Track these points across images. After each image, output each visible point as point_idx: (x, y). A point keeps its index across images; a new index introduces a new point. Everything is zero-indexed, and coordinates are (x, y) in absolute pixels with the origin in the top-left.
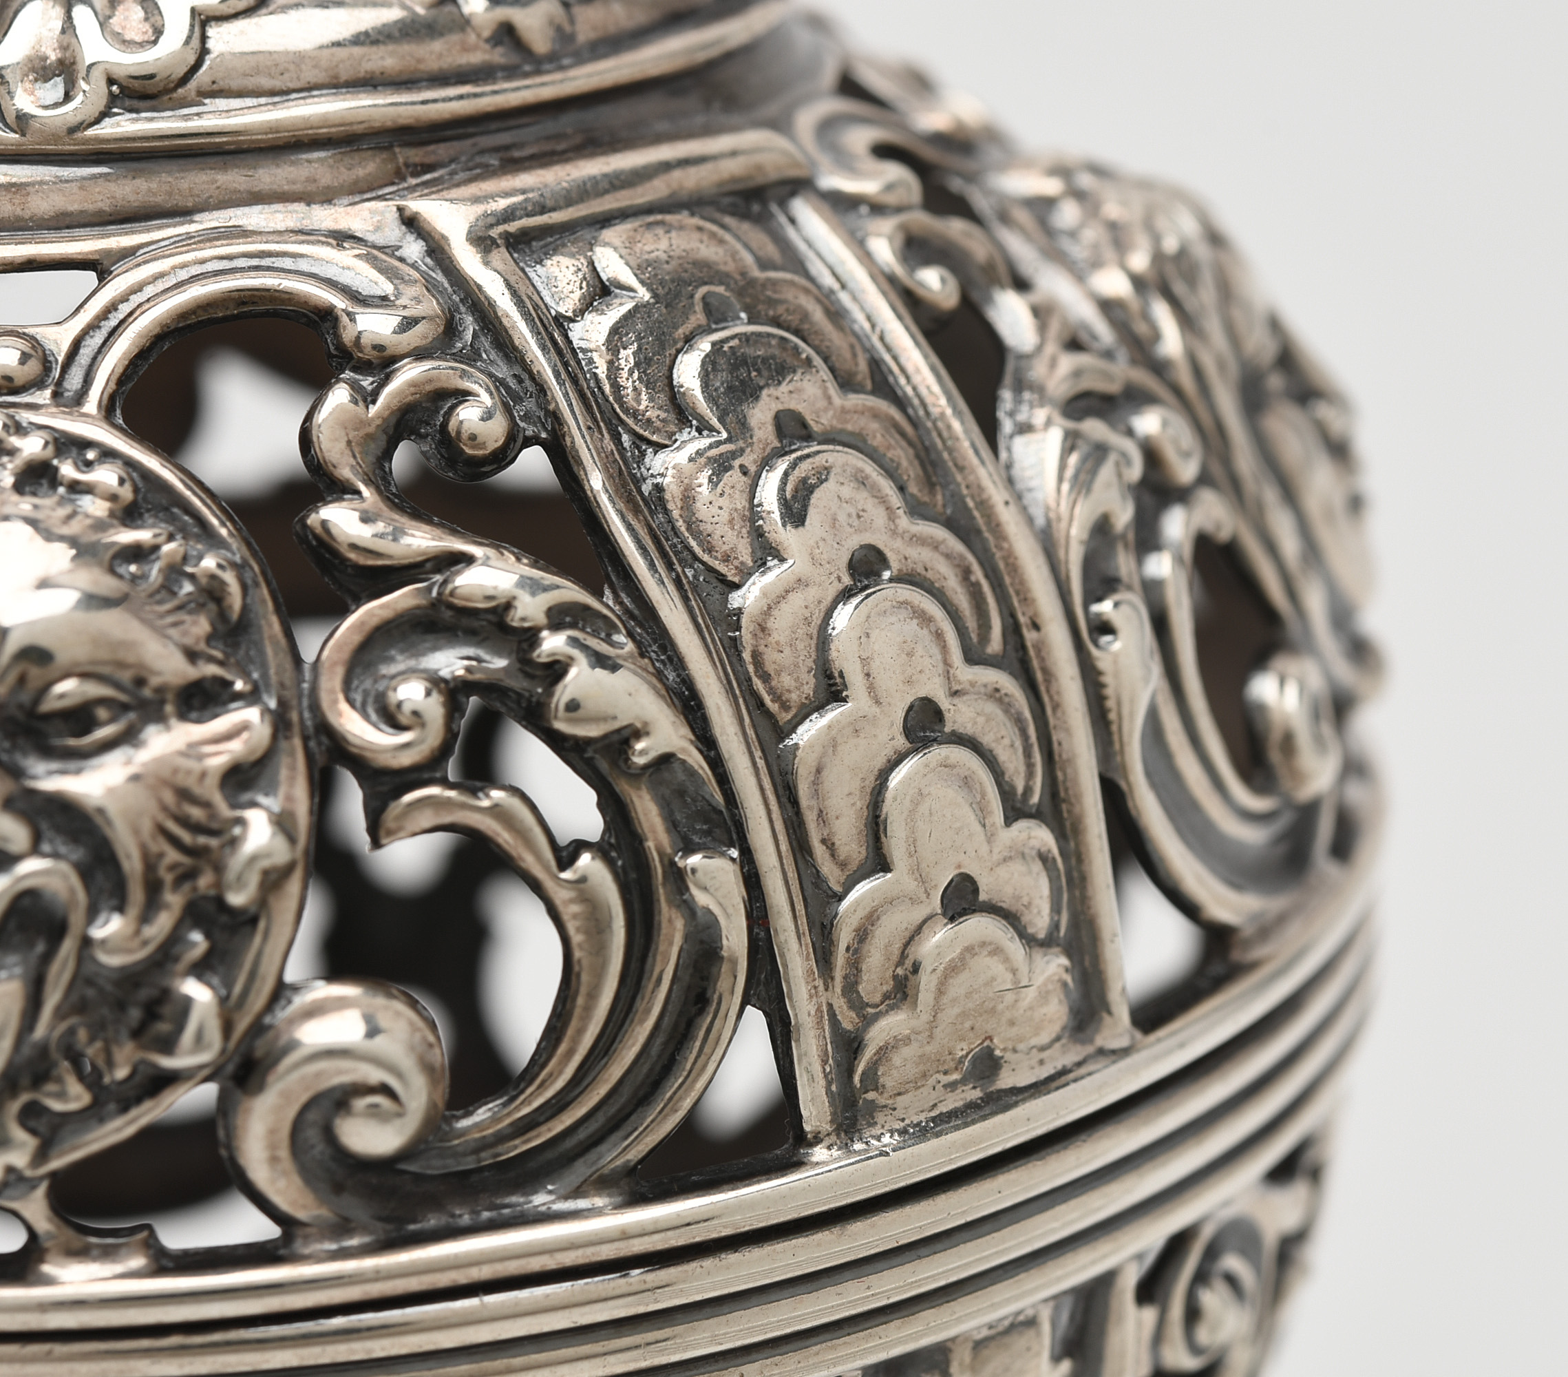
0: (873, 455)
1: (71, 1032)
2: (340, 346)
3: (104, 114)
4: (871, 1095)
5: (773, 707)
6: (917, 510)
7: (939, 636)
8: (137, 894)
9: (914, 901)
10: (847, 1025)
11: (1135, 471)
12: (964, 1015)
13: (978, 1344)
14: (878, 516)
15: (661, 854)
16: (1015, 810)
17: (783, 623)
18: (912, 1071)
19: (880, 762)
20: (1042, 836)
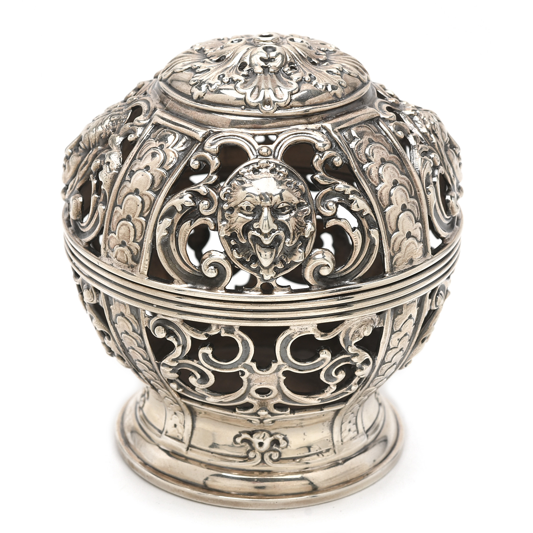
0: (394, 164)
1: (282, 256)
2: (316, 149)
3: (276, 110)
4: (395, 266)
5: (383, 206)
6: (402, 173)
7: (406, 194)
8: (292, 236)
9: (402, 236)
10: (392, 255)
11: (432, 165)
12: (409, 253)
13: (407, 305)
14: (396, 174)
15: (367, 229)
16: (416, 221)
17: (384, 193)
18: (401, 262)
19: (398, 214)
20: (420, 225)
